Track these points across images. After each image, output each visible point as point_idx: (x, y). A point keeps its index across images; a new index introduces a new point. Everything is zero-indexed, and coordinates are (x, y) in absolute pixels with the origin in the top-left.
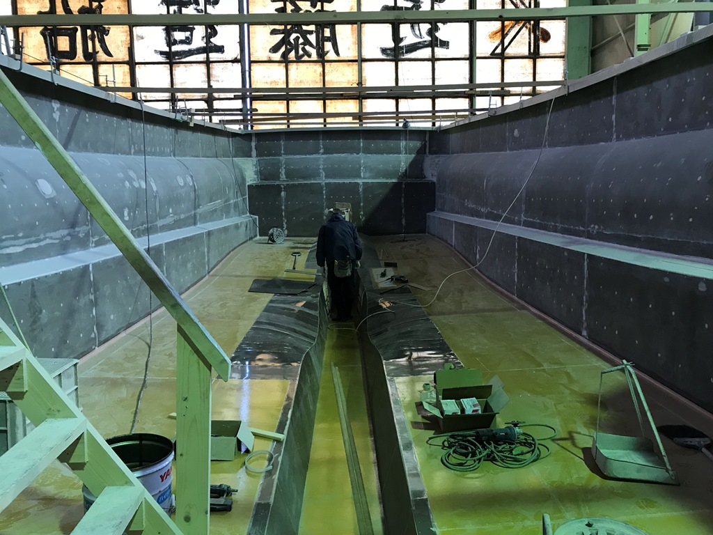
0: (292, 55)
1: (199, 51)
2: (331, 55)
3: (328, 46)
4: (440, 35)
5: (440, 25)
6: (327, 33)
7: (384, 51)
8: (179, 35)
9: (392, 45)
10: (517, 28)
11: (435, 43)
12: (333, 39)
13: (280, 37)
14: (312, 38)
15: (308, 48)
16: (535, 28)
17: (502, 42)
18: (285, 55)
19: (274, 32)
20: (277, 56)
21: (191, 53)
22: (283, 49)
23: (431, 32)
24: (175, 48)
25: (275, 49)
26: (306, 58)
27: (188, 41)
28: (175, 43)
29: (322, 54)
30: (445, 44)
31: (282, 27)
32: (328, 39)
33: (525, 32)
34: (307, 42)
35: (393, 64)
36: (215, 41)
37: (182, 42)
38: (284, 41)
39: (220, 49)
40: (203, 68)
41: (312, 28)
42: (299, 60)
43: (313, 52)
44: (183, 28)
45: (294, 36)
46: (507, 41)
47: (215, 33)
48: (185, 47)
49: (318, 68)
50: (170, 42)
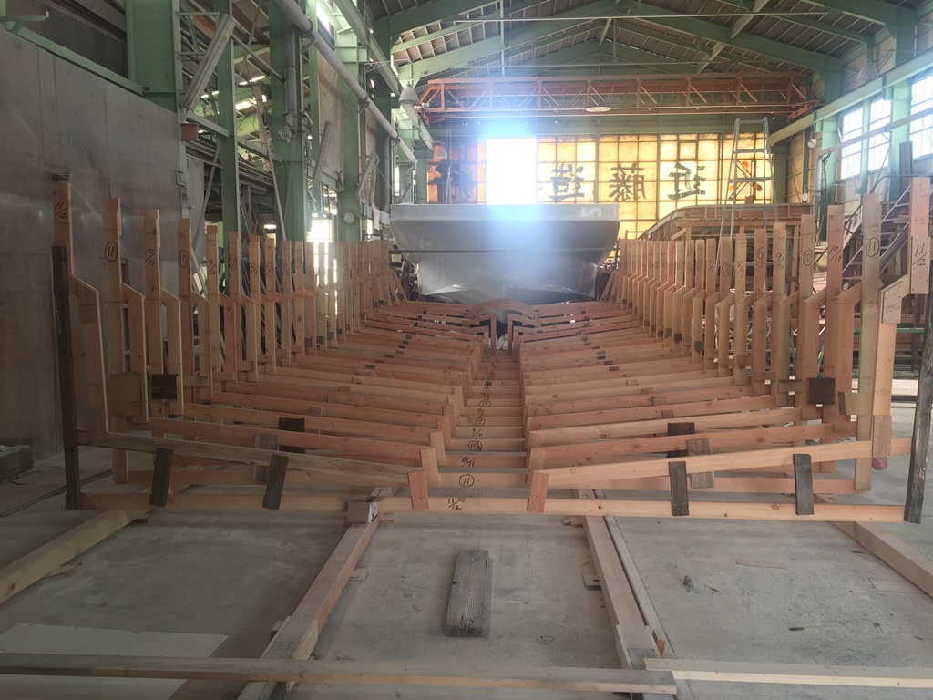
0: (620, 198)
1: (571, 196)
2: (641, 198)
3: (640, 193)
4: (700, 188)
5: (700, 182)
6: (640, 187)
7: (670, 196)
8: (560, 188)
9: (674, 193)
10: (744, 184)
11: (697, 192)
12: (642, 190)
13: (615, 189)
14: (631, 190)
15: (629, 195)
16: (754, 184)
17: (735, 192)
18: (616, 199)
19: (611, 186)
20: (613, 199)
21: (567, 197)
22: (616, 195)
23: (696, 186)
24: (558, 194)
25: (612, 195)
26: (627, 200)
27: (565, 191)
28: (559, 191)
29: (636, 198)
30: (703, 192)
31: (615, 184)
32: (640, 190)
33: (748, 186)
34: (629, 191)
35: (674, 203)
36: (580, 191)
37: (562, 191)
38: (617, 191)
39: (582, 195)
41: (632, 184)
42: (624, 200)
43: (632, 197)
44: (563, 184)
45: (622, 188)
46: (738, 191)
47: (579, 187)
48: (564, 194)
49: (634, 205)
50: (556, 191)
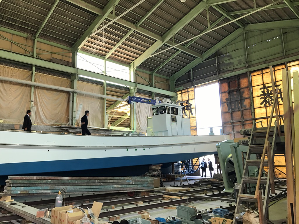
0: (268, 104)
2: (281, 103)
3: (280, 100)
12: (281, 97)
14: (274, 98)
19: (261, 98)
22: (264, 103)
29: (278, 102)
31: (263, 97)
34: (272, 100)
41: (274, 95)
42: (270, 106)
45: (268, 98)
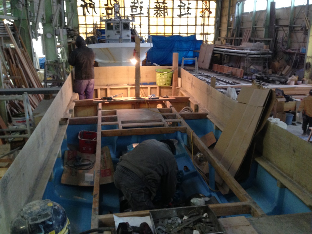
0: (158, 16)
1: (138, 14)
3: (166, 14)
4: (190, 12)
6: (166, 11)
7: (178, 15)
8: (134, 10)
10: (205, 11)
11: (188, 14)
16: (209, 11)
17: (202, 14)
25: (155, 14)
31: (156, 9)
34: (161, 13)
35: (179, 18)
36: (142, 12)
38: (157, 12)
40: (139, 18)
43: (163, 15)
48: (135, 13)
50: (132, 12)
